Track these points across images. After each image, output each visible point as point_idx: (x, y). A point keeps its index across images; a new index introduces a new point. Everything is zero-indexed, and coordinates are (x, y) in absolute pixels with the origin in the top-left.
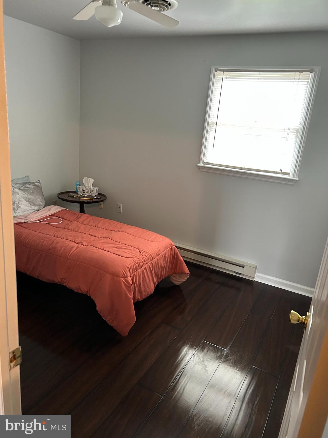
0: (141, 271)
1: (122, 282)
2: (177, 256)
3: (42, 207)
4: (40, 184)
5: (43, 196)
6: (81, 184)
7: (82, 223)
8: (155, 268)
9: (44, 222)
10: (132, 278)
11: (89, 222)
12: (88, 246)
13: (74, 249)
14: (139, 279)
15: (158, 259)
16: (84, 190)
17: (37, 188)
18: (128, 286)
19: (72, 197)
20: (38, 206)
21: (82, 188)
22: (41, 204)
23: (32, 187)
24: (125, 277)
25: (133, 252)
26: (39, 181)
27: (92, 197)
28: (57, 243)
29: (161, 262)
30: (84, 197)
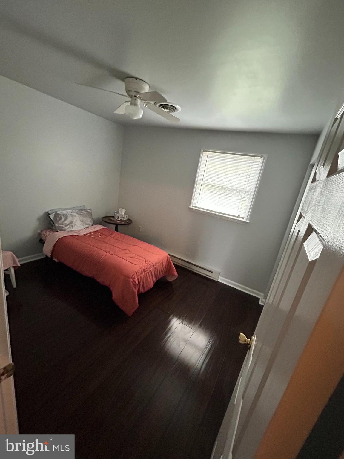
0: (145, 274)
1: (131, 281)
2: (171, 264)
3: (90, 225)
4: (91, 211)
5: (92, 218)
6: (118, 212)
7: (113, 238)
8: (155, 272)
9: (90, 235)
10: (138, 279)
11: (118, 238)
12: (113, 255)
13: (103, 256)
14: (143, 279)
15: (158, 266)
16: (119, 216)
17: (89, 214)
18: (135, 285)
19: (111, 220)
20: (88, 224)
21: (118, 215)
22: (90, 223)
23: (86, 212)
24: (133, 278)
25: (141, 261)
26: (91, 209)
27: (123, 221)
28: (94, 251)
29: (159, 268)
30: (118, 220)
